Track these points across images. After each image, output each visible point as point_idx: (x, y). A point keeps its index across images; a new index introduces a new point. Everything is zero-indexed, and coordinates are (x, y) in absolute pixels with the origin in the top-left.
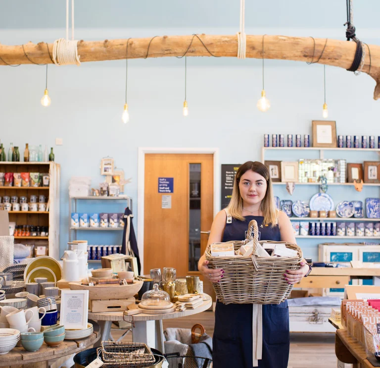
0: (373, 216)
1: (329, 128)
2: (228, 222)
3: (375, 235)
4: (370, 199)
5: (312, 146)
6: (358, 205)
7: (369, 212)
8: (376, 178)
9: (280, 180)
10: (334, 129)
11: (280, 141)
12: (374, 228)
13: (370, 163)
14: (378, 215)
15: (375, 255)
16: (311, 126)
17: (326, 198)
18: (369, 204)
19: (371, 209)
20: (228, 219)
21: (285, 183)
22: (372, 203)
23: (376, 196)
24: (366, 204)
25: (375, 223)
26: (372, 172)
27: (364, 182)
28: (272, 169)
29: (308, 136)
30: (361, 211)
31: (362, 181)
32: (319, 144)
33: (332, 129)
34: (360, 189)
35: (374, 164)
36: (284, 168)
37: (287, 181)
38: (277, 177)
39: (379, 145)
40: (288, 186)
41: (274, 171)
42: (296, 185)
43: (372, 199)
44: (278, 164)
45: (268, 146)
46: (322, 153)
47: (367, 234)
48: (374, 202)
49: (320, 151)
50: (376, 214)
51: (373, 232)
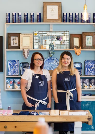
0: (90, 74)
1: (56, 8)
2: (58, 74)
3: (90, 88)
4: (88, 61)
5: (43, 22)
6: (78, 66)
7: (87, 70)
8: (91, 45)
9: (18, 47)
10: (60, 8)
11: (18, 18)
12: (90, 83)
13: (87, 34)
14: (94, 73)
15: (89, 103)
16: (43, 6)
17: (55, 61)
18: (87, 64)
19: (89, 68)
20: (57, 73)
21: (22, 50)
22: (89, 64)
23: (93, 59)
24: (85, 64)
25: (90, 79)
26: (89, 41)
27: (82, 48)
28: (13, 40)
29: (40, 14)
30: (81, 70)
31: (80, 48)
32: (48, 19)
33: (59, 8)
34: (78, 54)
35: (90, 34)
36: (22, 39)
37: (24, 48)
38: (17, 45)
39: (94, 20)
40: (24, 52)
41: (15, 41)
42: (30, 51)
43: (90, 61)
44: (18, 35)
45: (9, 22)
46: (51, 26)
47: (85, 88)
48: (91, 63)
49: (50, 25)
50: (92, 72)
51: (90, 86)
